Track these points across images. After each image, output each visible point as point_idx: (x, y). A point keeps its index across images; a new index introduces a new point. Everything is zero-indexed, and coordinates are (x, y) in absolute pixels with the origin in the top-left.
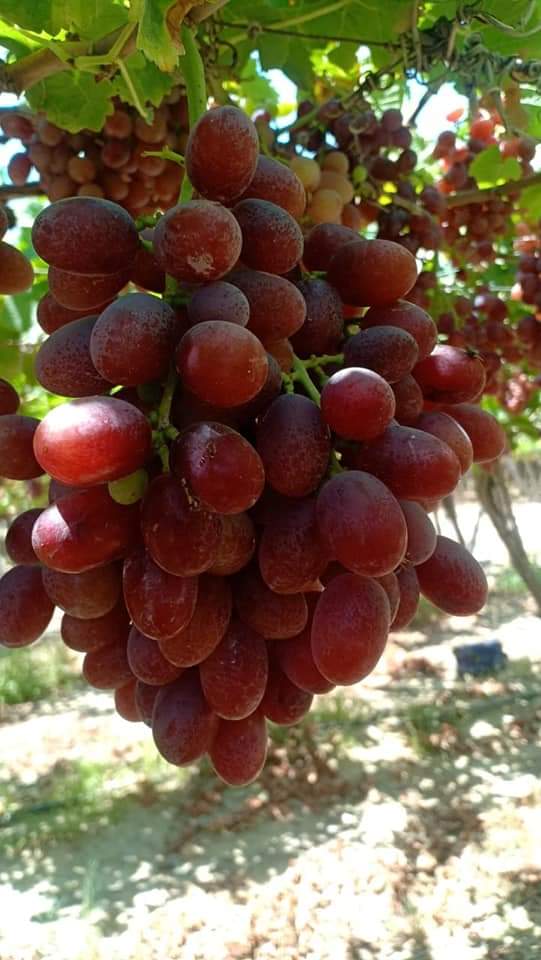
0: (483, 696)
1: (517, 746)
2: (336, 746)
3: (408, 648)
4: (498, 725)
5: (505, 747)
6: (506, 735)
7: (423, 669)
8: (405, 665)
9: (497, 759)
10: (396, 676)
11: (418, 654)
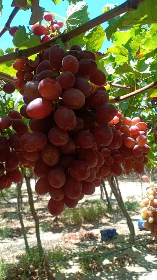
0: (108, 249)
1: (117, 268)
2: (56, 268)
3: (87, 229)
4: (112, 261)
5: (113, 269)
6: (114, 264)
7: (91, 237)
8: (85, 235)
9: (110, 273)
10: (82, 240)
11: (90, 232)
